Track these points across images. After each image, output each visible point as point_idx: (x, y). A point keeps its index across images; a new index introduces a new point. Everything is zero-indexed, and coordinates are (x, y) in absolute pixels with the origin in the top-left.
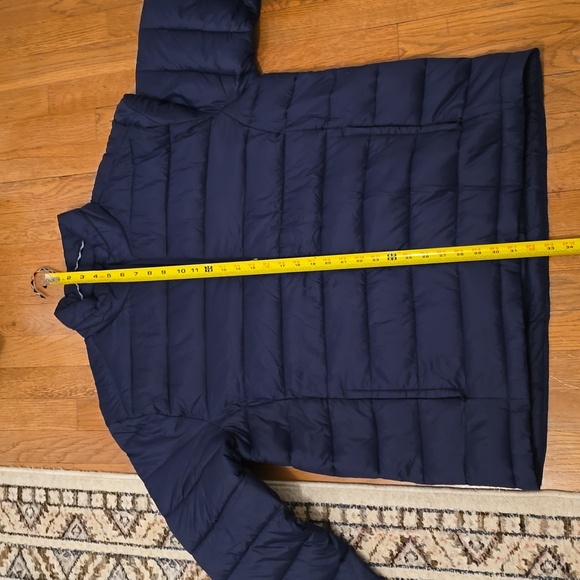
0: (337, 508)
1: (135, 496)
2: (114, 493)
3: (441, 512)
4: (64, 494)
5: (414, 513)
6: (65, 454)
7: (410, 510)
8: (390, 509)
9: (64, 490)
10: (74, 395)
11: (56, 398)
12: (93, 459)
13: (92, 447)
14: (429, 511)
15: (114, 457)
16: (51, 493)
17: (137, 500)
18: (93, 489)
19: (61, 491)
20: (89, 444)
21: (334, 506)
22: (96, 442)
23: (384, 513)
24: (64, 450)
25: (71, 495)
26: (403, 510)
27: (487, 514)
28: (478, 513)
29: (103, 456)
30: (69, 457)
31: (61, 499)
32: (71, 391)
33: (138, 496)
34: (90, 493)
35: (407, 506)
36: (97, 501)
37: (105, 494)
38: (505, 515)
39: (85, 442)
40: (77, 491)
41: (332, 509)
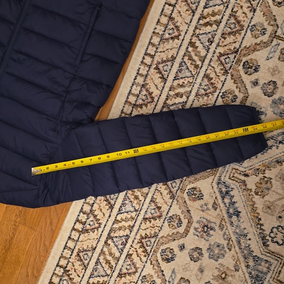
0: (129, 97)
1: (81, 211)
2: (75, 223)
3: (150, 42)
4: (64, 255)
5: (146, 57)
6: (44, 244)
7: (144, 58)
8: (139, 68)
9: (62, 254)
10: (17, 224)
11: (14, 236)
12: (54, 229)
13: (47, 226)
14: (147, 49)
15: (58, 215)
16: (61, 264)
17: (84, 210)
18: (68, 235)
19: (62, 257)
20: (45, 227)
21: (128, 98)
22: (46, 222)
23: (140, 72)
24: (42, 244)
25: (66, 251)
26: (142, 62)
27: (159, 19)
28: (157, 24)
29: (55, 221)
30: (47, 243)
31: (66, 258)
32: (15, 225)
33: (82, 209)
34: (69, 238)
35: (141, 59)
36: (75, 235)
37: (73, 229)
38: (162, 11)
39: (43, 229)
40: (66, 246)
41: (129, 100)
